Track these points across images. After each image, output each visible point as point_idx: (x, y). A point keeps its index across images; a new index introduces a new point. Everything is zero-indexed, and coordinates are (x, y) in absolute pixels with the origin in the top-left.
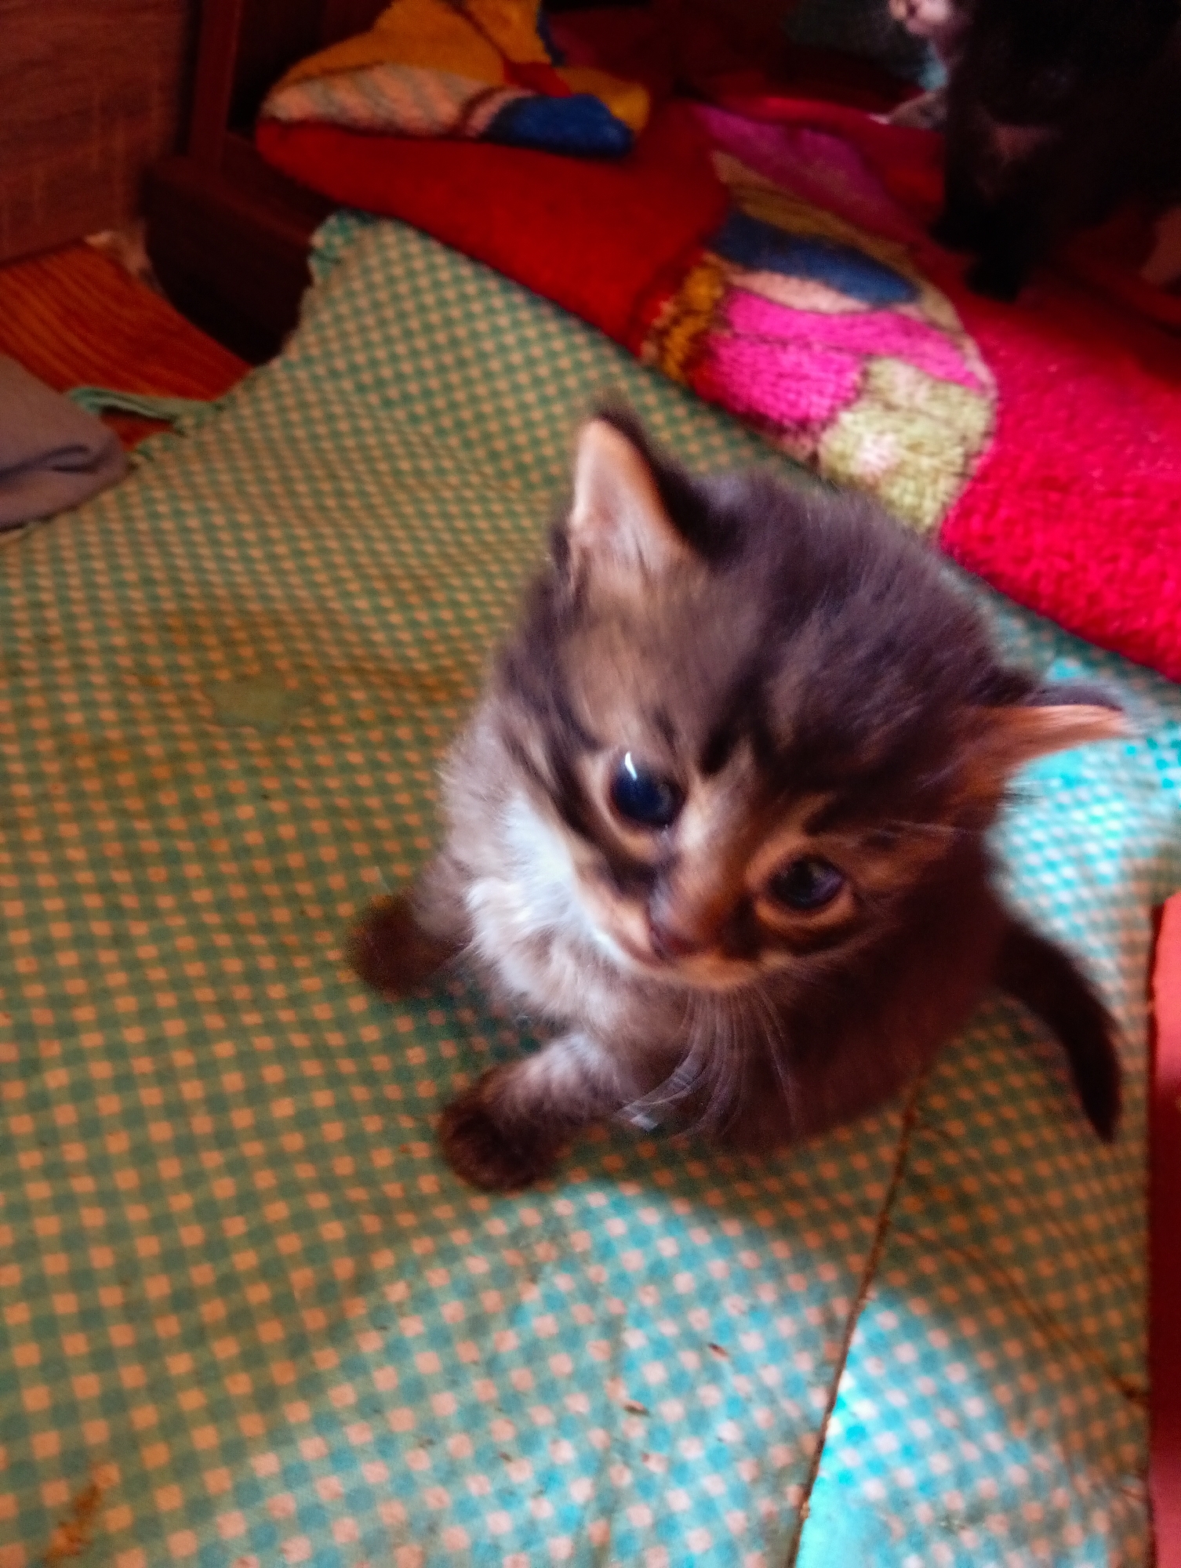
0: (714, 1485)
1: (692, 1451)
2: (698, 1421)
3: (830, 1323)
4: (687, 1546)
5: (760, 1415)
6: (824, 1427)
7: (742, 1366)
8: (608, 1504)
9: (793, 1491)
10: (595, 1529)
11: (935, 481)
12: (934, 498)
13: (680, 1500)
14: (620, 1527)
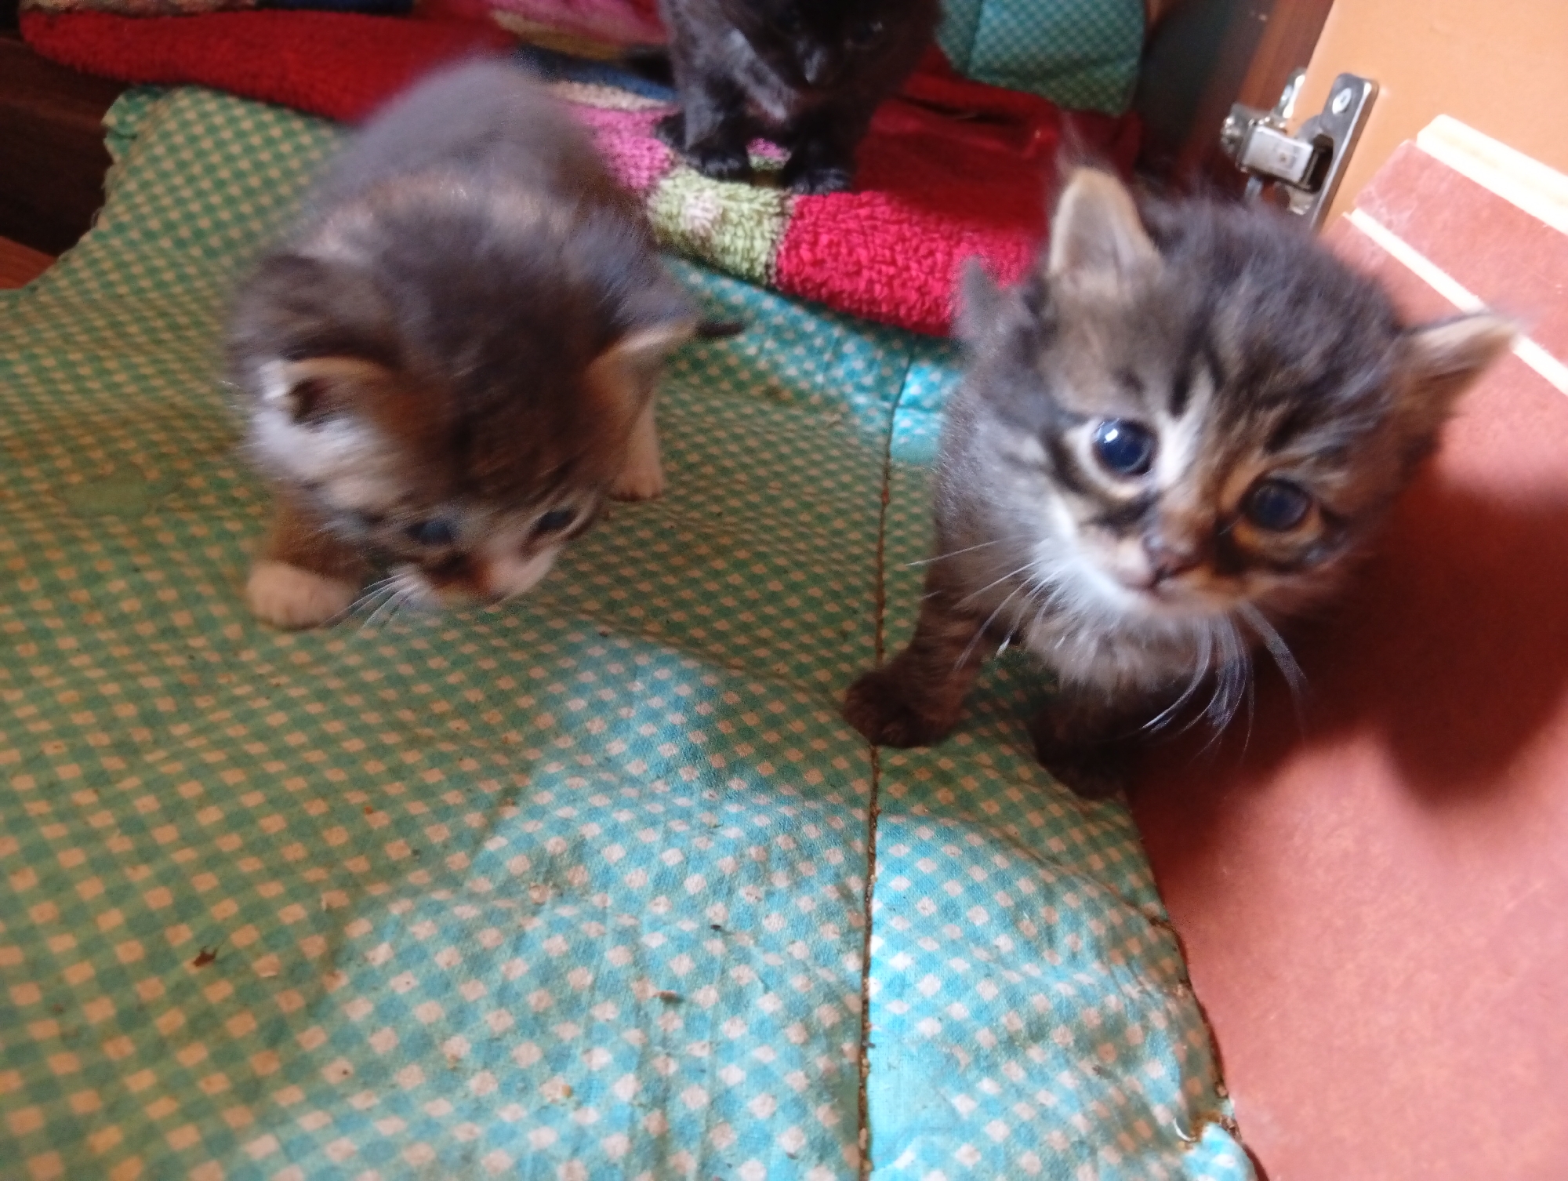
0: (763, 1054)
1: (733, 1030)
2: (736, 1001)
3: (846, 895)
4: (751, 1115)
5: (797, 982)
6: (865, 988)
7: (769, 945)
8: (659, 1096)
9: (848, 1046)
10: (651, 1122)
11: (759, 223)
12: (763, 237)
13: (733, 1075)
14: (677, 1113)
